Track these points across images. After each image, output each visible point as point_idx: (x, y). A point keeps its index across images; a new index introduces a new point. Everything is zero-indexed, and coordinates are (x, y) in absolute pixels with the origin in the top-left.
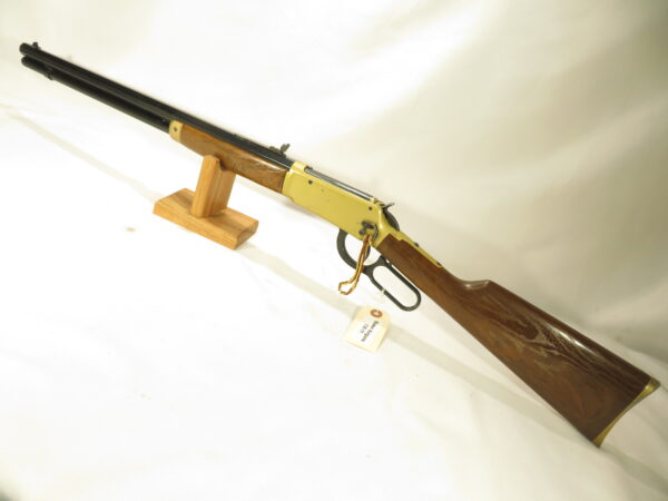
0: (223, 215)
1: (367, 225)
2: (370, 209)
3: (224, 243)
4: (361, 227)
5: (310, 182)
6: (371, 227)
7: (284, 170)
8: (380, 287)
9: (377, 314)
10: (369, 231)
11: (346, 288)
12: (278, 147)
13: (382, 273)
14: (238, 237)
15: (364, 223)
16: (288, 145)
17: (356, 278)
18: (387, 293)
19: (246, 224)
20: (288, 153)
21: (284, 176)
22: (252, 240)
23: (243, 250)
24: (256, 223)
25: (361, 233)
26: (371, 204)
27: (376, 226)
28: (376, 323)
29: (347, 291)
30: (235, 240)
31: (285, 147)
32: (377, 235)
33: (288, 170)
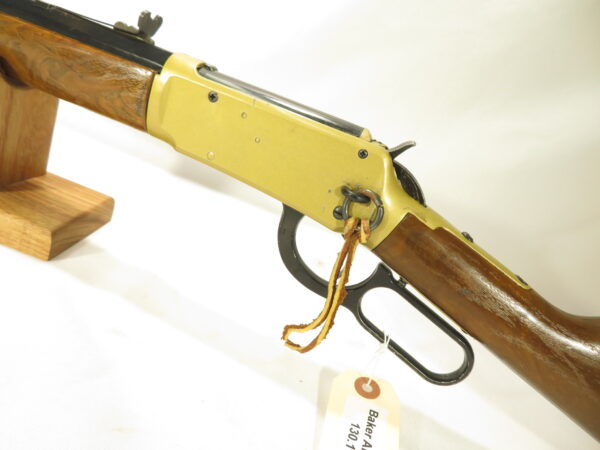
0: (35, 187)
1: (356, 196)
2: (363, 154)
3: (23, 246)
4: (337, 200)
5: (213, 97)
6: (366, 199)
7: (150, 73)
8: (379, 335)
9: (368, 388)
10: (360, 210)
11: (302, 338)
12: (132, 22)
13: (381, 304)
14: (54, 234)
15: (344, 191)
16: (159, 21)
17: (328, 318)
18: (394, 347)
19: (83, 205)
20: (159, 40)
21: (149, 85)
22: (97, 238)
23: (73, 260)
24: (109, 205)
25: (339, 214)
26: (360, 143)
27: (379, 198)
28: (373, 414)
29: (304, 344)
30: (47, 239)
31: (150, 24)
32: (378, 219)
33: (158, 70)
